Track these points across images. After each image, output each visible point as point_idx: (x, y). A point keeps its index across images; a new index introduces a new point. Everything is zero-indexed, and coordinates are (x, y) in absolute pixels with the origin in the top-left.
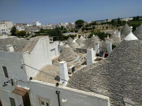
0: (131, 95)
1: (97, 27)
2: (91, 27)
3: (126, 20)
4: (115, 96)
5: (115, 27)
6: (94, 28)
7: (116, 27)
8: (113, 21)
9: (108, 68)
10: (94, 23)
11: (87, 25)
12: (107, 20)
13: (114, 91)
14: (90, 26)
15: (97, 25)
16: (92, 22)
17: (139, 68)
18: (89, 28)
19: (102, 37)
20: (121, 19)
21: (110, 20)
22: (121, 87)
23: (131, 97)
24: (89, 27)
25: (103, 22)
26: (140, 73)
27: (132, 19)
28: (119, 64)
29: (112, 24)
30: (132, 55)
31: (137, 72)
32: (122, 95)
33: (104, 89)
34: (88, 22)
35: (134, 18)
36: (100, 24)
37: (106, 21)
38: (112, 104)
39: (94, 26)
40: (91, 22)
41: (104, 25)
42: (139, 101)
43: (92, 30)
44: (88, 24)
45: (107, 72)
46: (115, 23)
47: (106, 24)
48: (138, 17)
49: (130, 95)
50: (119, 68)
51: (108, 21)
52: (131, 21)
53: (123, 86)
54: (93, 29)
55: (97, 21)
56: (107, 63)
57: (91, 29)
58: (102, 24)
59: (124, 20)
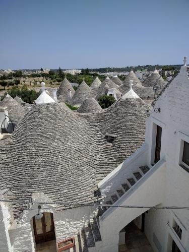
0: (44, 186)
1: (24, 82)
2: (12, 80)
3: (72, 74)
4: (19, 194)
5: (56, 83)
6: (18, 82)
7: (58, 83)
8: (51, 73)
9: (9, 151)
10: (18, 74)
11: (4, 75)
12: (42, 70)
13: (18, 188)
14: (9, 79)
15: (24, 77)
16: (14, 71)
17: (55, 144)
18: (7, 83)
19: (29, 98)
20: (65, 70)
21: (46, 71)
22: (29, 178)
23: (43, 188)
24: (7, 81)
25: (34, 73)
26: (56, 152)
27: (80, 72)
28: (27, 142)
29: (50, 77)
30: (45, 125)
31: (52, 151)
32: (31, 190)
33: (2, 188)
34: (6, 71)
35: (83, 70)
36: (28, 76)
37: (39, 72)
38: (16, 208)
39: (17, 79)
40: (10, 71)
41: (36, 78)
42: (54, 192)
43: (15, 85)
44: (6, 75)
45: (8, 158)
46: (54, 76)
47: (40, 76)
48: (87, 70)
49: (42, 186)
50: (26, 149)
51: (45, 72)
52: (78, 74)
53: (32, 176)
54: (17, 84)
55: (24, 71)
56: (8, 143)
57: (11, 84)
58: (34, 76)
59: (69, 72)
